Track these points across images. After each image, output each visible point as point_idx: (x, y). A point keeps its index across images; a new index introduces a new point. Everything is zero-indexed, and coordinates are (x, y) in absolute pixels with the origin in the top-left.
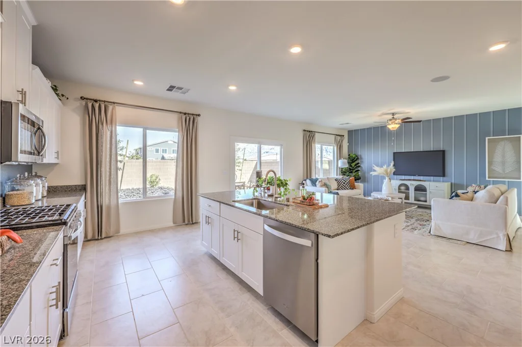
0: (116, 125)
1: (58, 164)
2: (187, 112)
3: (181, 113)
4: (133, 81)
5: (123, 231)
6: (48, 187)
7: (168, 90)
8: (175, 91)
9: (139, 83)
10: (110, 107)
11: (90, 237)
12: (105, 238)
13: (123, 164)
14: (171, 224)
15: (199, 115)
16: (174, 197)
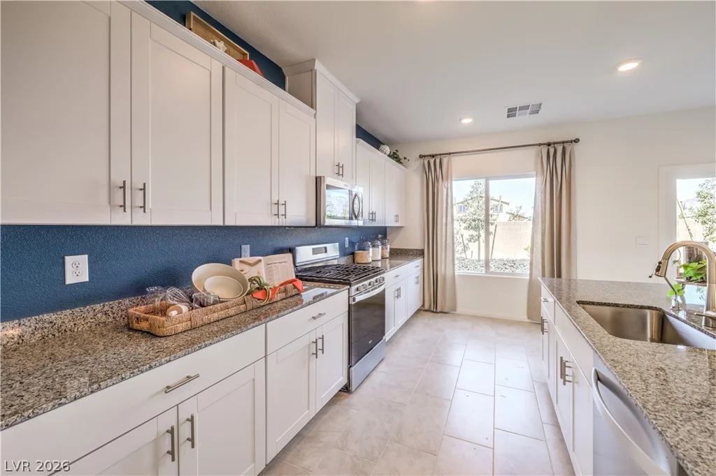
0: (452, 180)
1: (402, 227)
2: (551, 141)
3: (540, 145)
4: (460, 120)
5: (459, 310)
6: (390, 249)
7: (508, 116)
8: (519, 115)
9: (467, 121)
10: (445, 160)
11: (426, 307)
12: (440, 312)
13: (494, 226)
14: (524, 318)
15: (577, 141)
16: (528, 278)
